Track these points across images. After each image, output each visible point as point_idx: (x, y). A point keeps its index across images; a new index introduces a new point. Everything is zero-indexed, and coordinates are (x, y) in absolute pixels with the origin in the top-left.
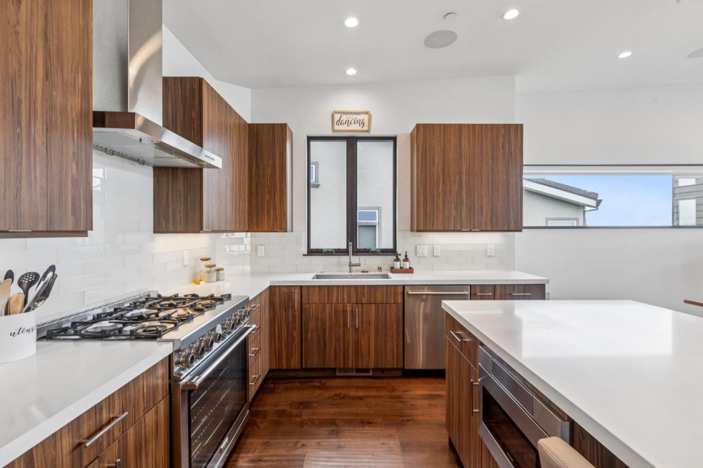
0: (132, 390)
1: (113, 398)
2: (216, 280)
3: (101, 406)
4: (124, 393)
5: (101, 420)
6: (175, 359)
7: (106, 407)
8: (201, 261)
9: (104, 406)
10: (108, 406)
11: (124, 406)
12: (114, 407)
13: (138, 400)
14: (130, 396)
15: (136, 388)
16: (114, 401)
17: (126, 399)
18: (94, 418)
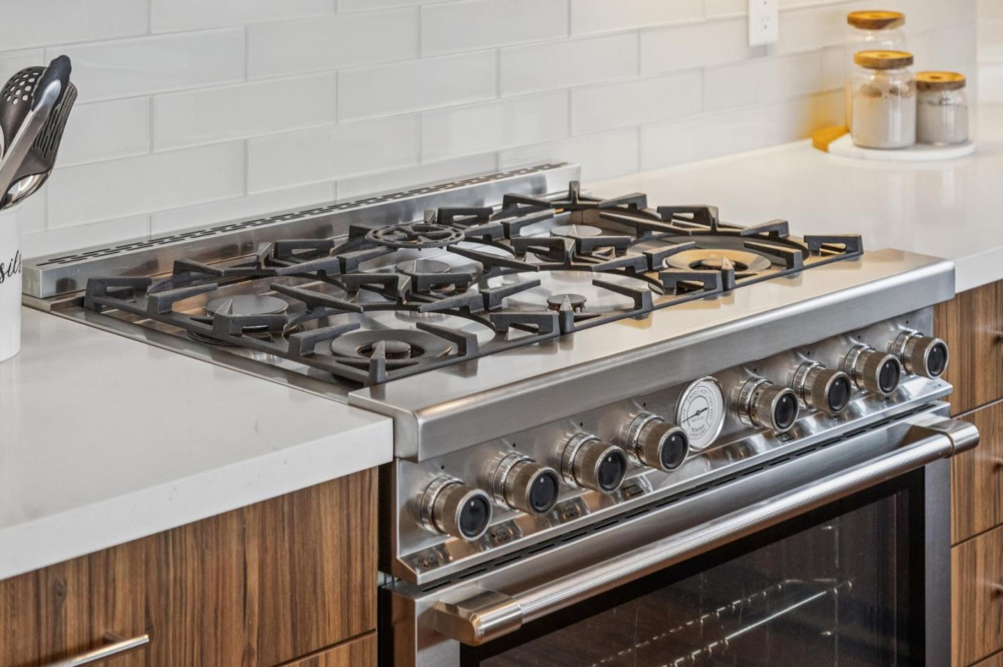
0: (192, 564)
1: (107, 564)
2: (910, 136)
3: (56, 582)
4: (153, 563)
5: (57, 635)
6: (408, 488)
7: (79, 595)
8: (852, 28)
9: (70, 588)
10: (85, 593)
11: (153, 615)
12: (109, 602)
13: (219, 611)
14: (180, 582)
15: (211, 563)
16: (110, 582)
17: (162, 589)
18: (31, 616)
